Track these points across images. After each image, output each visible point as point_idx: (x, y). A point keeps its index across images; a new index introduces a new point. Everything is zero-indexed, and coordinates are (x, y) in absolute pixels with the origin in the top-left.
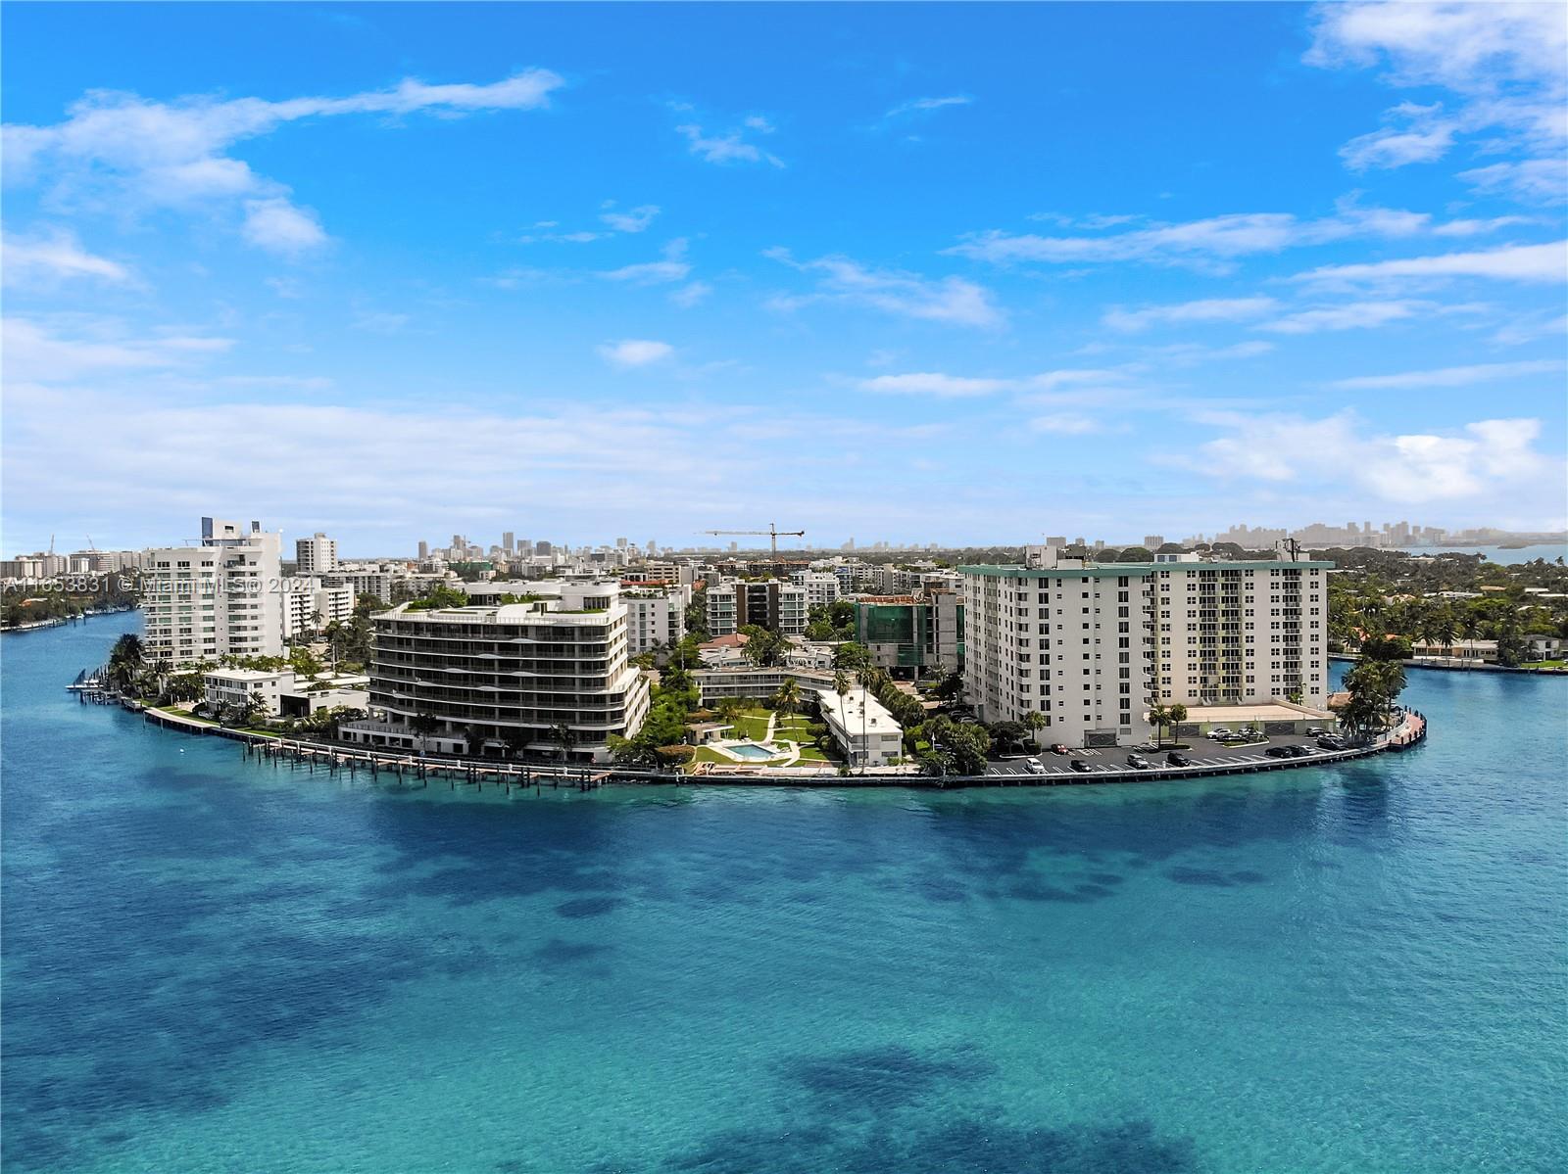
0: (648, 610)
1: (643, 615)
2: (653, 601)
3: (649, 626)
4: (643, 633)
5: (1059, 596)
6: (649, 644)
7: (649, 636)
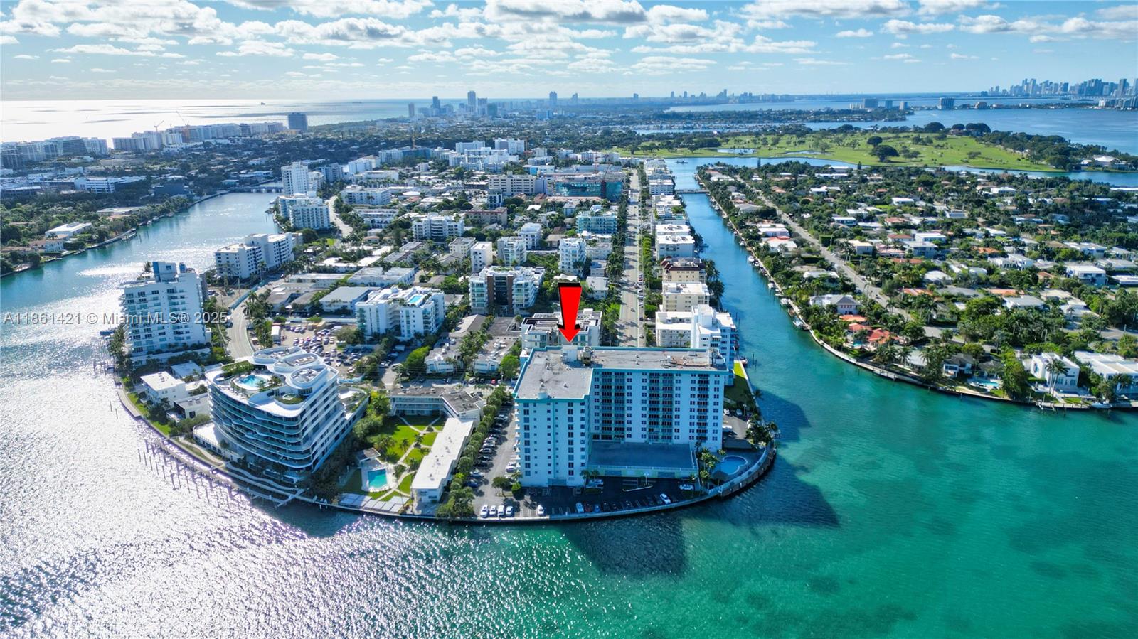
0: (411, 314)
1: (408, 316)
2: (413, 308)
3: (411, 322)
4: (408, 327)
5: (535, 412)
6: (412, 333)
7: (412, 329)
